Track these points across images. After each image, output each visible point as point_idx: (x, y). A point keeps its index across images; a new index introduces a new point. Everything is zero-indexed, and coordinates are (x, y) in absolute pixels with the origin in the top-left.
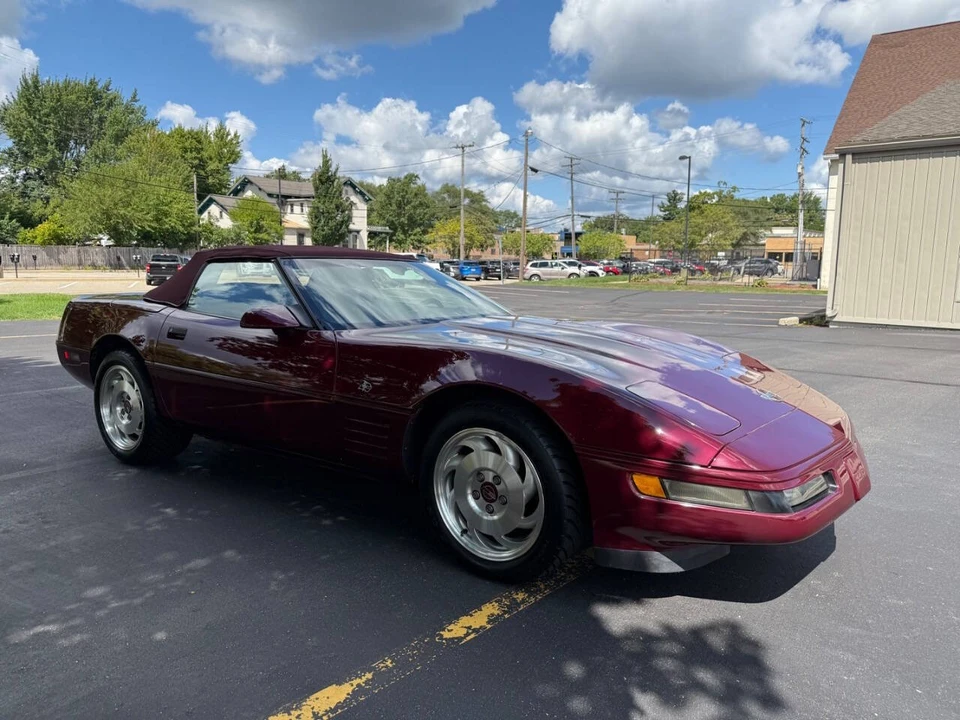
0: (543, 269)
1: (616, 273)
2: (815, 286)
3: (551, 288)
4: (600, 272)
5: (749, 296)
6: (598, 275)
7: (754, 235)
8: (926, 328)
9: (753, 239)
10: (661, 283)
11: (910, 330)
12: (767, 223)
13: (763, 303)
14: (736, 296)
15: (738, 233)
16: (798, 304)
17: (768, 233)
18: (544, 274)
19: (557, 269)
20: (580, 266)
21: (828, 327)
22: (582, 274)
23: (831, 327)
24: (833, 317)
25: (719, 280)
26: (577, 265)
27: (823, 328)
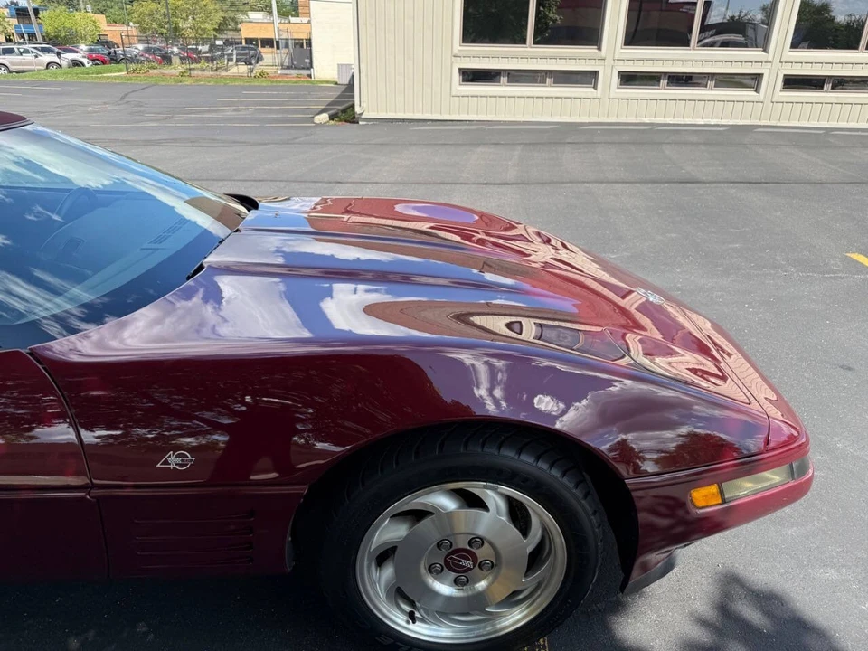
0: (7, 57)
1: (104, 62)
2: (310, 76)
3: (33, 83)
4: (85, 61)
5: (255, 88)
6: (83, 65)
7: (233, 19)
8: (432, 121)
9: (233, 24)
10: (164, 75)
11: (421, 124)
12: (242, 8)
13: (273, 96)
14: (244, 88)
15: (218, 16)
16: (304, 96)
17: (244, 17)
18: (13, 64)
19: (29, 57)
20: (58, 54)
21: (358, 123)
22: (64, 64)
23: (360, 123)
24: (361, 114)
25: (216, 70)
26: (52, 51)
27: (356, 125)
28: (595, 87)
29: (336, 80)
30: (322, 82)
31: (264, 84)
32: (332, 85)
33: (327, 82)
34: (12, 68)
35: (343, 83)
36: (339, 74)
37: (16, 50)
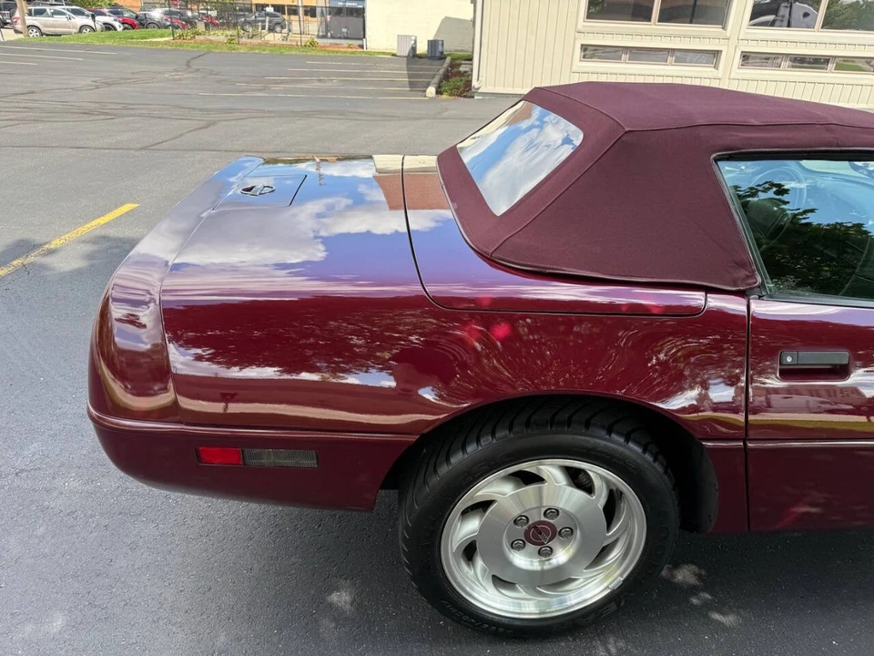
0: (38, 18)
1: (133, 26)
2: (362, 47)
4: (117, 24)
6: (115, 29)
10: (211, 42)
18: (46, 26)
19: (61, 19)
20: (93, 17)
21: (473, 97)
22: (98, 27)
23: (476, 97)
24: (478, 89)
25: (252, 37)
26: (82, 14)
27: (472, 99)
28: (716, 67)
29: (394, 52)
30: (379, 53)
31: (321, 54)
32: (390, 57)
33: (384, 53)
34: (44, 30)
35: (402, 54)
36: (398, 44)
37: (48, 10)
